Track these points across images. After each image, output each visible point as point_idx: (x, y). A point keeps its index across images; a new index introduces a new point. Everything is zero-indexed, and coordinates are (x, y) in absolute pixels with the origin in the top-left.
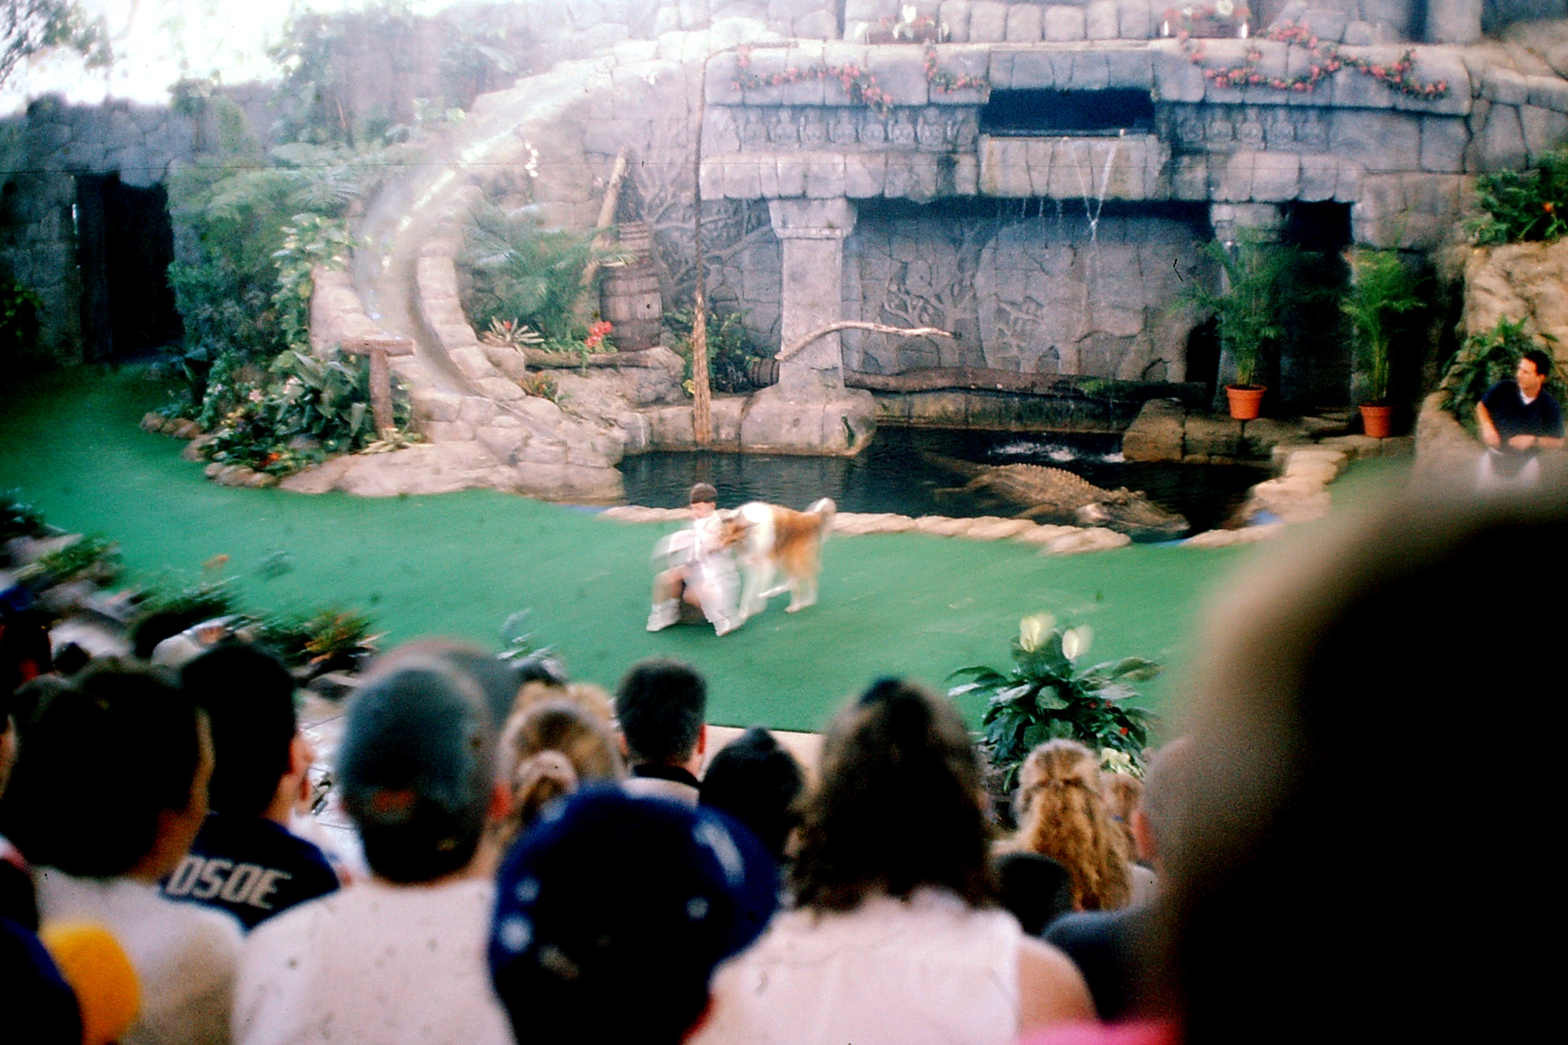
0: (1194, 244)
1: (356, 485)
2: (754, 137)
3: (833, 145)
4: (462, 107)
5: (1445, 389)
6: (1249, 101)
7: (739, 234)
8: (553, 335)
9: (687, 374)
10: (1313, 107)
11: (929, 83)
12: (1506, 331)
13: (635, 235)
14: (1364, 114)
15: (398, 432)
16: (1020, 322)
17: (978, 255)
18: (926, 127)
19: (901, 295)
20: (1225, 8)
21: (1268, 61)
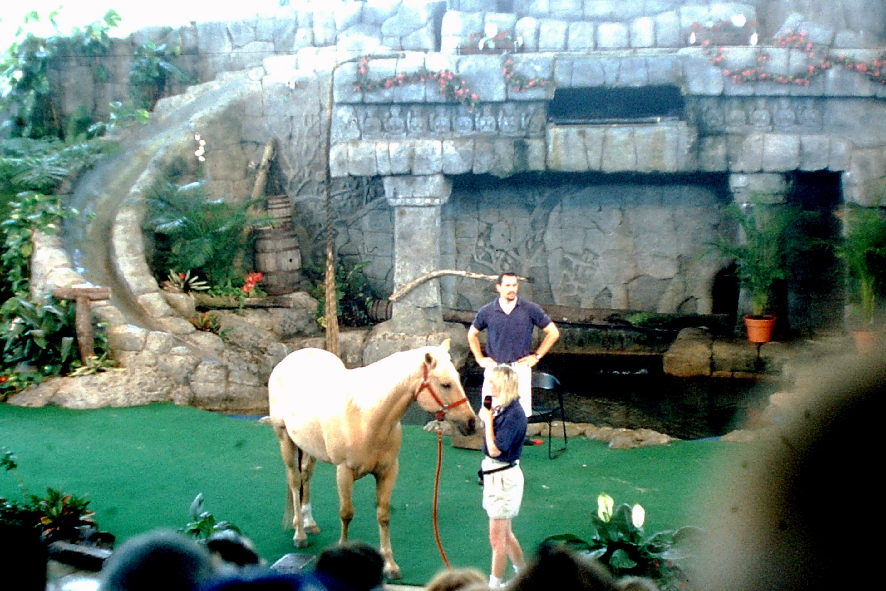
0: (716, 207)
1: (66, 401)
2: (372, 127)
3: (432, 134)
4: (147, 108)
6: (758, 94)
7: (360, 204)
8: (216, 283)
9: (321, 312)
10: (810, 97)
11: (506, 83)
13: (280, 206)
14: (851, 102)
15: (98, 359)
16: (581, 270)
17: (547, 216)
18: (505, 119)
19: (487, 249)
20: (739, 21)
21: (773, 62)
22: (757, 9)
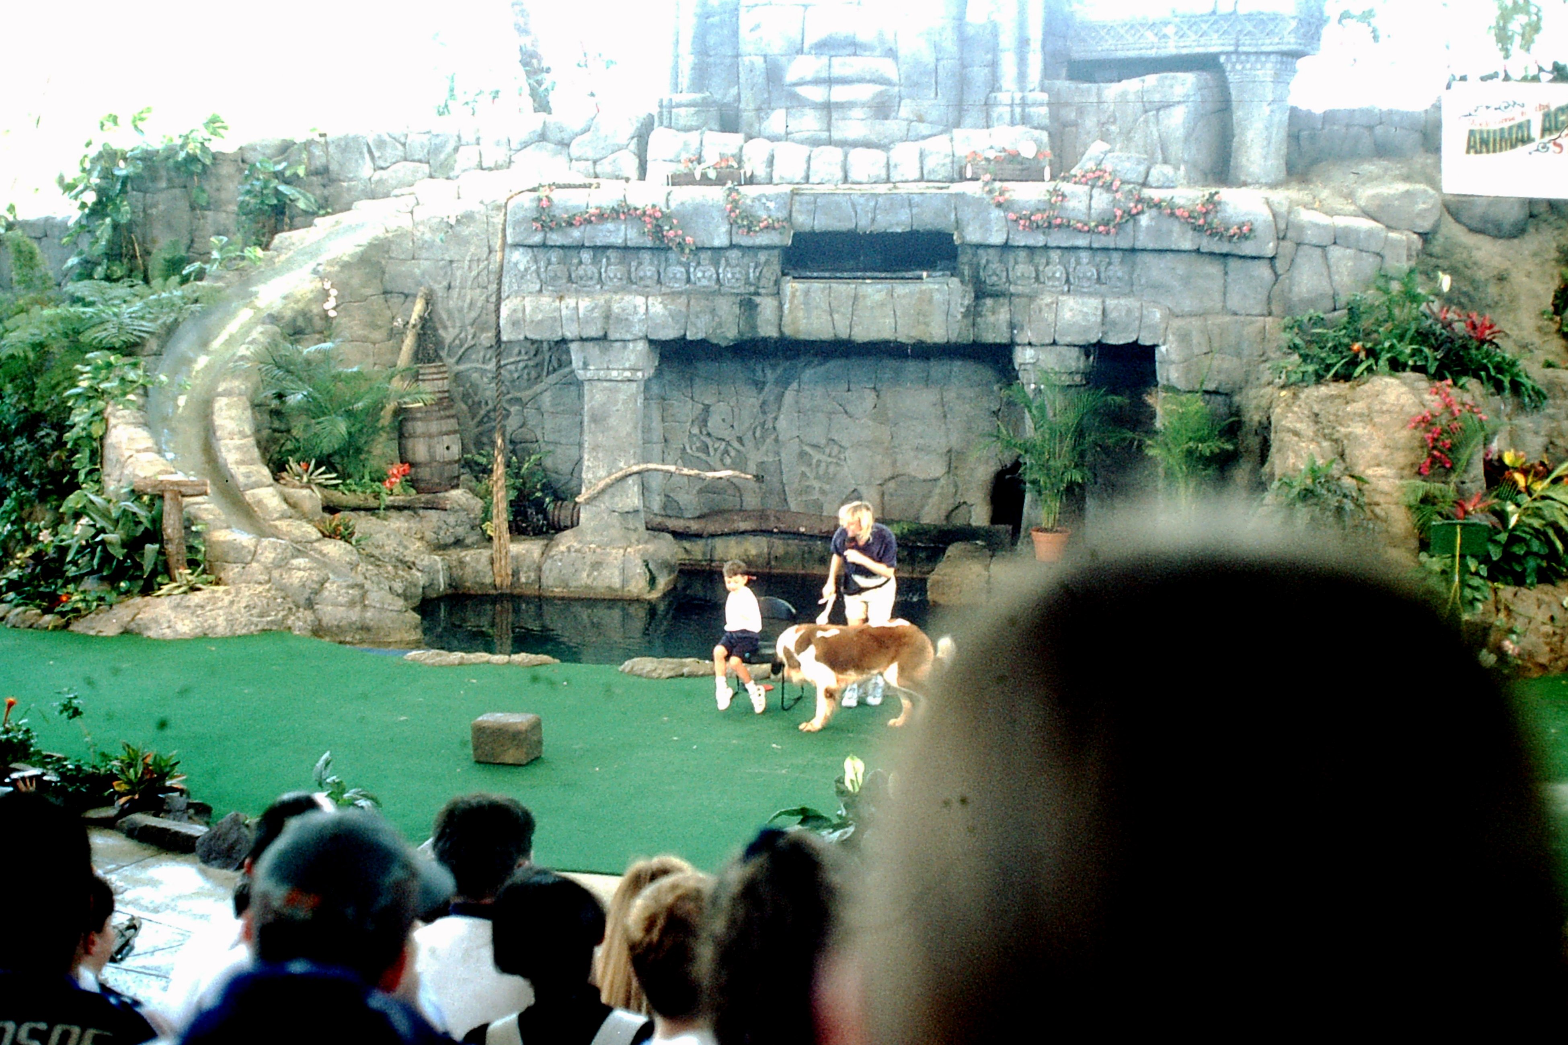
0: (996, 388)
1: (148, 628)
2: (555, 278)
3: (634, 287)
4: (260, 245)
6: (1052, 243)
7: (539, 376)
8: (350, 476)
9: (487, 515)
10: (1117, 249)
11: (730, 224)
12: (1314, 472)
13: (435, 376)
14: (1169, 256)
15: (192, 574)
16: (823, 465)
17: (780, 397)
18: (728, 269)
19: (703, 438)
20: (1028, 151)
21: (1071, 204)
22: (1050, 135)
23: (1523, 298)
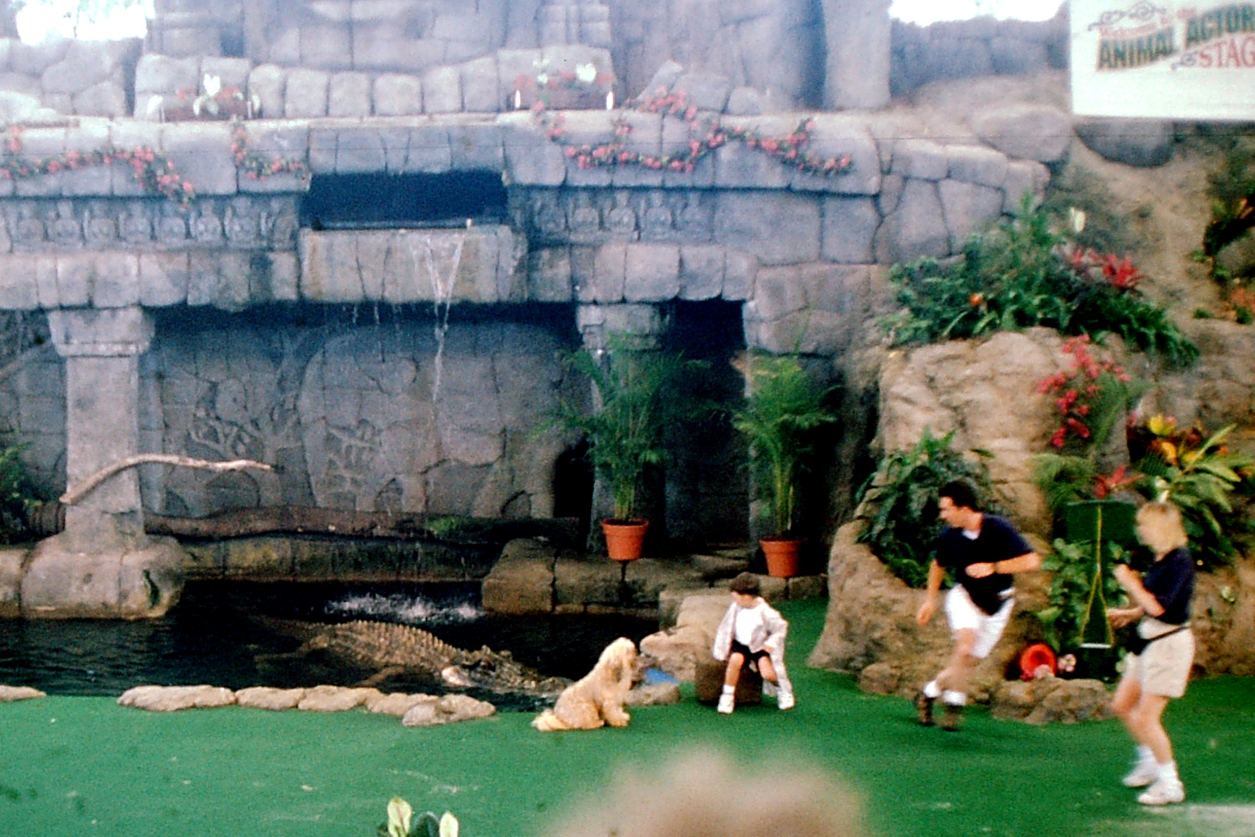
0: (556, 354)
2: (28, 235)
3: (124, 244)
5: (860, 518)
6: (619, 181)
7: (12, 353)
10: (694, 189)
11: (237, 167)
12: (930, 446)
14: (755, 196)
16: (354, 451)
17: (302, 372)
18: (236, 220)
19: (211, 422)
20: (587, 74)
21: (639, 136)
22: (613, 56)
23: (1168, 238)
